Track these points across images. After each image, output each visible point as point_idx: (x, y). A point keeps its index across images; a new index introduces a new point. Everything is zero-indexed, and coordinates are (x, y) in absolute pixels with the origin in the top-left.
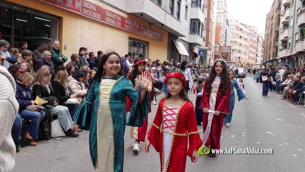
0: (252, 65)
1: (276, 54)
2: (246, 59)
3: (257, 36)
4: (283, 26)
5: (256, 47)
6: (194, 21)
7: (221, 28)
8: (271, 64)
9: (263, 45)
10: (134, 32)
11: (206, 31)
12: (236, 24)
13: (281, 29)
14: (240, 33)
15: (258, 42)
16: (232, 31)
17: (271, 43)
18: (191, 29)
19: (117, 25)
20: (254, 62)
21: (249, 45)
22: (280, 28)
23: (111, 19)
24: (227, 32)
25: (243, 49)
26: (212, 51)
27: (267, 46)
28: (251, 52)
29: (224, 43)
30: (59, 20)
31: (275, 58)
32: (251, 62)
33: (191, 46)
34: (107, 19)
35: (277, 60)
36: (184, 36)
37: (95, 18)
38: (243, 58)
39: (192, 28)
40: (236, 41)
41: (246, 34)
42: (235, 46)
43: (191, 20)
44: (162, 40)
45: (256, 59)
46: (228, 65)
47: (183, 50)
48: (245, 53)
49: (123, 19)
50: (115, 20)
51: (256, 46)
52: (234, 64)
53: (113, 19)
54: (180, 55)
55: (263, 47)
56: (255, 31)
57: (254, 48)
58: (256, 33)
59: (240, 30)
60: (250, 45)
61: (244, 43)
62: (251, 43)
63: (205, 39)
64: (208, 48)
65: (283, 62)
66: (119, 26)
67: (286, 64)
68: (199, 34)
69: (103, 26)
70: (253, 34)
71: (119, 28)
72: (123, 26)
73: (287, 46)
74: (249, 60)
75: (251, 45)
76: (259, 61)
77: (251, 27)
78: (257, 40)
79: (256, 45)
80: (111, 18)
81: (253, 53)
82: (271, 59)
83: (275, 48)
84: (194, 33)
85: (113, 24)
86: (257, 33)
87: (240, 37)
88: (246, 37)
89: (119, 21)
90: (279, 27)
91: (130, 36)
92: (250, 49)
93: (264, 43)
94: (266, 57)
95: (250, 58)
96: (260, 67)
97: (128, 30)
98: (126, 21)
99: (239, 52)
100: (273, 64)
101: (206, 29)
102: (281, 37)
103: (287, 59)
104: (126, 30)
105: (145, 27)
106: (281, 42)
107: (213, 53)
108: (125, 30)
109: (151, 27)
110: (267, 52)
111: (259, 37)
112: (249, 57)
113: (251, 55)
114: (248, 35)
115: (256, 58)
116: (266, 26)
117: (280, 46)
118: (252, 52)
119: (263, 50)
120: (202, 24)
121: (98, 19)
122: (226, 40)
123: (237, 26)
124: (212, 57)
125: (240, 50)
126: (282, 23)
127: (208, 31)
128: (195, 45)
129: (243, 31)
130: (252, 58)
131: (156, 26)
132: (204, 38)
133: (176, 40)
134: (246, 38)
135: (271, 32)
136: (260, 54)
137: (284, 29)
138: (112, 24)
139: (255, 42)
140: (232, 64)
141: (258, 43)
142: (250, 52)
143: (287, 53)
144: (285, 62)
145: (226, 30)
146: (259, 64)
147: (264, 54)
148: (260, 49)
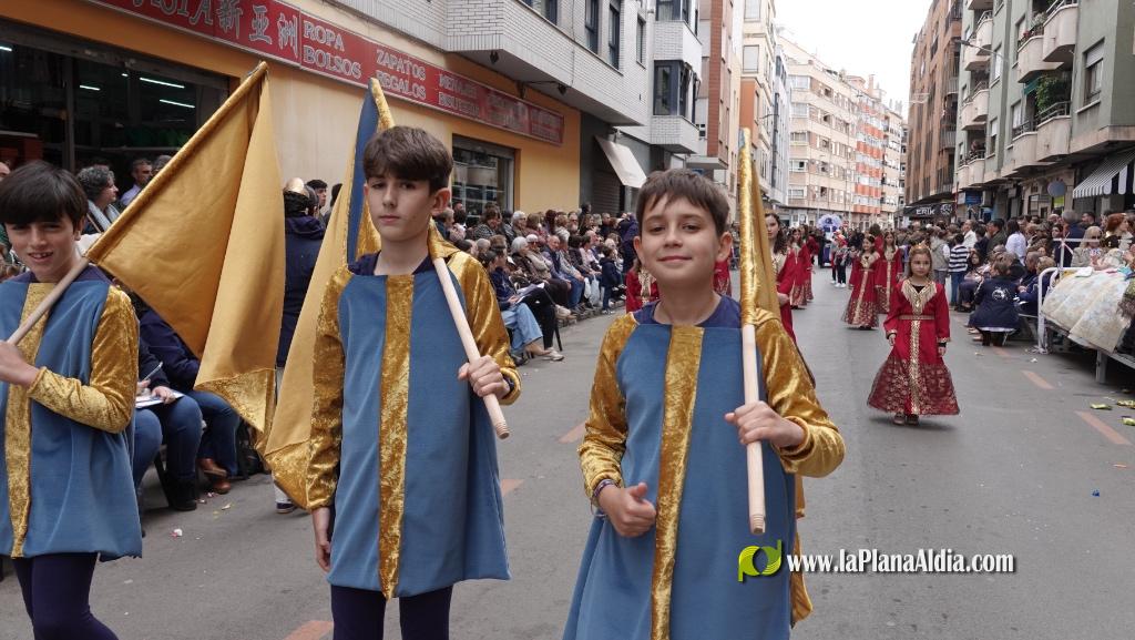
0: (869, 215)
1: (947, 176)
2: (845, 193)
3: (883, 112)
4: (972, 78)
5: (878, 151)
6: (667, 70)
7: (757, 87)
8: (932, 212)
9: (905, 144)
10: (468, 117)
11: (707, 100)
12: (810, 71)
13: (964, 88)
14: (825, 105)
15: (888, 134)
16: (797, 98)
17: (929, 136)
18: (659, 97)
19: (411, 97)
20: (875, 204)
21: (855, 146)
22: (961, 86)
23: (393, 77)
24: (780, 104)
25: (836, 160)
26: (729, 172)
27: (919, 147)
28: (862, 169)
29: (769, 141)
30: (229, 87)
31: (945, 189)
32: (864, 202)
33: (657, 156)
34: (382, 75)
35: (952, 196)
36: (635, 124)
37: (342, 74)
38: (836, 192)
39: (660, 92)
40: (809, 132)
41: (846, 108)
42: (808, 148)
43: (657, 64)
44: (561, 141)
45: (883, 193)
46: (786, 218)
47: (631, 170)
48: (844, 175)
49: (431, 71)
50: (404, 77)
51: (880, 147)
52: (805, 212)
54: (623, 188)
55: (904, 150)
56: (876, 94)
57: (872, 154)
58: (878, 101)
59: (823, 92)
60: (859, 143)
61: (838, 137)
62: (861, 138)
63: (705, 129)
64: (715, 160)
65: (972, 204)
66: (418, 99)
67: (982, 211)
68: (683, 113)
70: (870, 104)
71: (420, 106)
73: (984, 148)
74: (858, 198)
75: (862, 147)
76: (892, 201)
77: (862, 81)
78: (881, 128)
79: (879, 145)
81: (872, 173)
82: (932, 193)
83: (945, 155)
84: (666, 111)
86: (883, 102)
87: (825, 118)
88: (847, 117)
89: (420, 82)
90: (957, 81)
92: (860, 158)
93: (908, 136)
94: (916, 186)
95: (860, 189)
96: (896, 222)
97: (451, 109)
98: (444, 81)
99: (823, 169)
100: (938, 213)
101: (707, 94)
102: (966, 117)
103: (984, 193)
104: (445, 113)
105: (503, 96)
106: (965, 133)
107: (732, 177)
108: (439, 112)
109: (526, 97)
110: (918, 167)
111: (889, 115)
112: (856, 185)
113: (865, 181)
114: (853, 109)
115: (879, 192)
116: (914, 76)
117: (963, 146)
118: (867, 171)
119: (905, 160)
120: (696, 80)
121: (351, 78)
122: (776, 131)
123: (811, 78)
124: (732, 190)
125: (824, 163)
126: (967, 69)
127: (715, 101)
128: (672, 153)
129: (835, 94)
130: (867, 190)
132: (703, 126)
133: (607, 138)
134: (847, 120)
135: (931, 100)
136: (894, 176)
137: (974, 91)
139: (876, 133)
140: (799, 213)
141: (886, 137)
142: (860, 170)
143: (984, 172)
144: (980, 202)
145: (777, 95)
146: (893, 209)
147: (909, 175)
148: (894, 157)
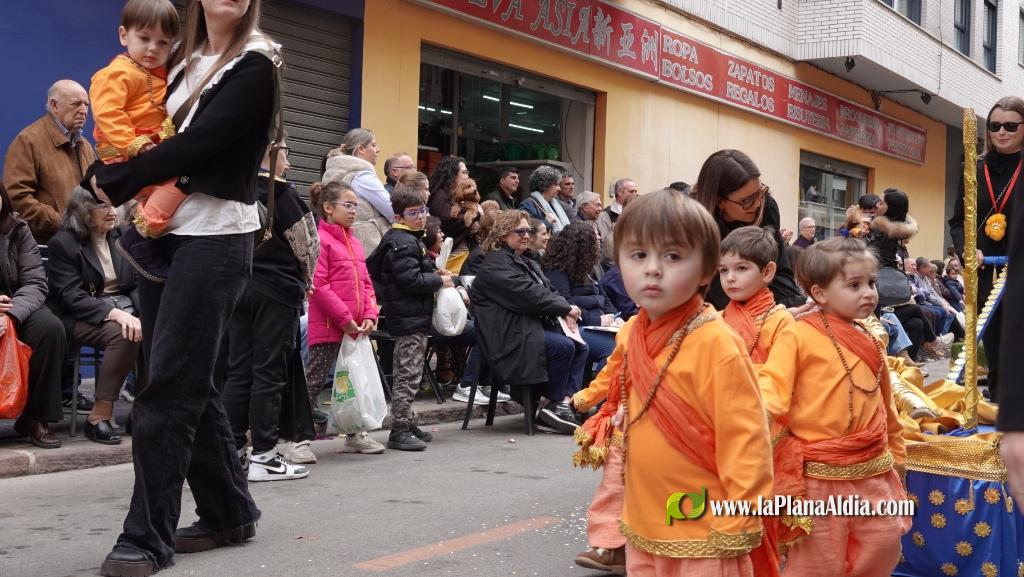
10: (817, 131)
19: (760, 109)
23: (743, 89)
30: (595, 101)
34: (732, 87)
37: (695, 87)
44: (923, 161)
49: (781, 82)
50: (754, 89)
53: (749, 87)
66: (767, 111)
69: (718, 112)
71: (766, 118)
72: (782, 110)
80: (742, 84)
85: (750, 106)
89: (769, 94)
91: (804, 148)
97: (800, 122)
104: (793, 126)
105: (857, 108)
108: (788, 125)
109: (880, 108)
121: (703, 90)
131: (897, 102)
138: (745, 105)
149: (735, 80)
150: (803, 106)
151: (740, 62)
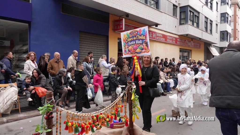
6: (223, 33)
11: (233, 38)
33: (221, 49)
34: (168, 40)
37: (162, 41)
39: (222, 37)
43: (221, 32)
47: (215, 52)
49: (176, 38)
50: (172, 40)
53: (171, 40)
68: (227, 41)
69: (166, 44)
71: (174, 44)
72: (176, 43)
80: (170, 39)
84: (223, 41)
89: (174, 40)
91: (181, 48)
97: (180, 44)
98: (178, 40)
101: (233, 36)
104: (178, 45)
105: (189, 41)
109: (193, 41)
120: (230, 34)
127: (235, 38)
131: (196, 40)
138: (170, 42)
149: (169, 39)
150: (180, 42)
151: (169, 36)
